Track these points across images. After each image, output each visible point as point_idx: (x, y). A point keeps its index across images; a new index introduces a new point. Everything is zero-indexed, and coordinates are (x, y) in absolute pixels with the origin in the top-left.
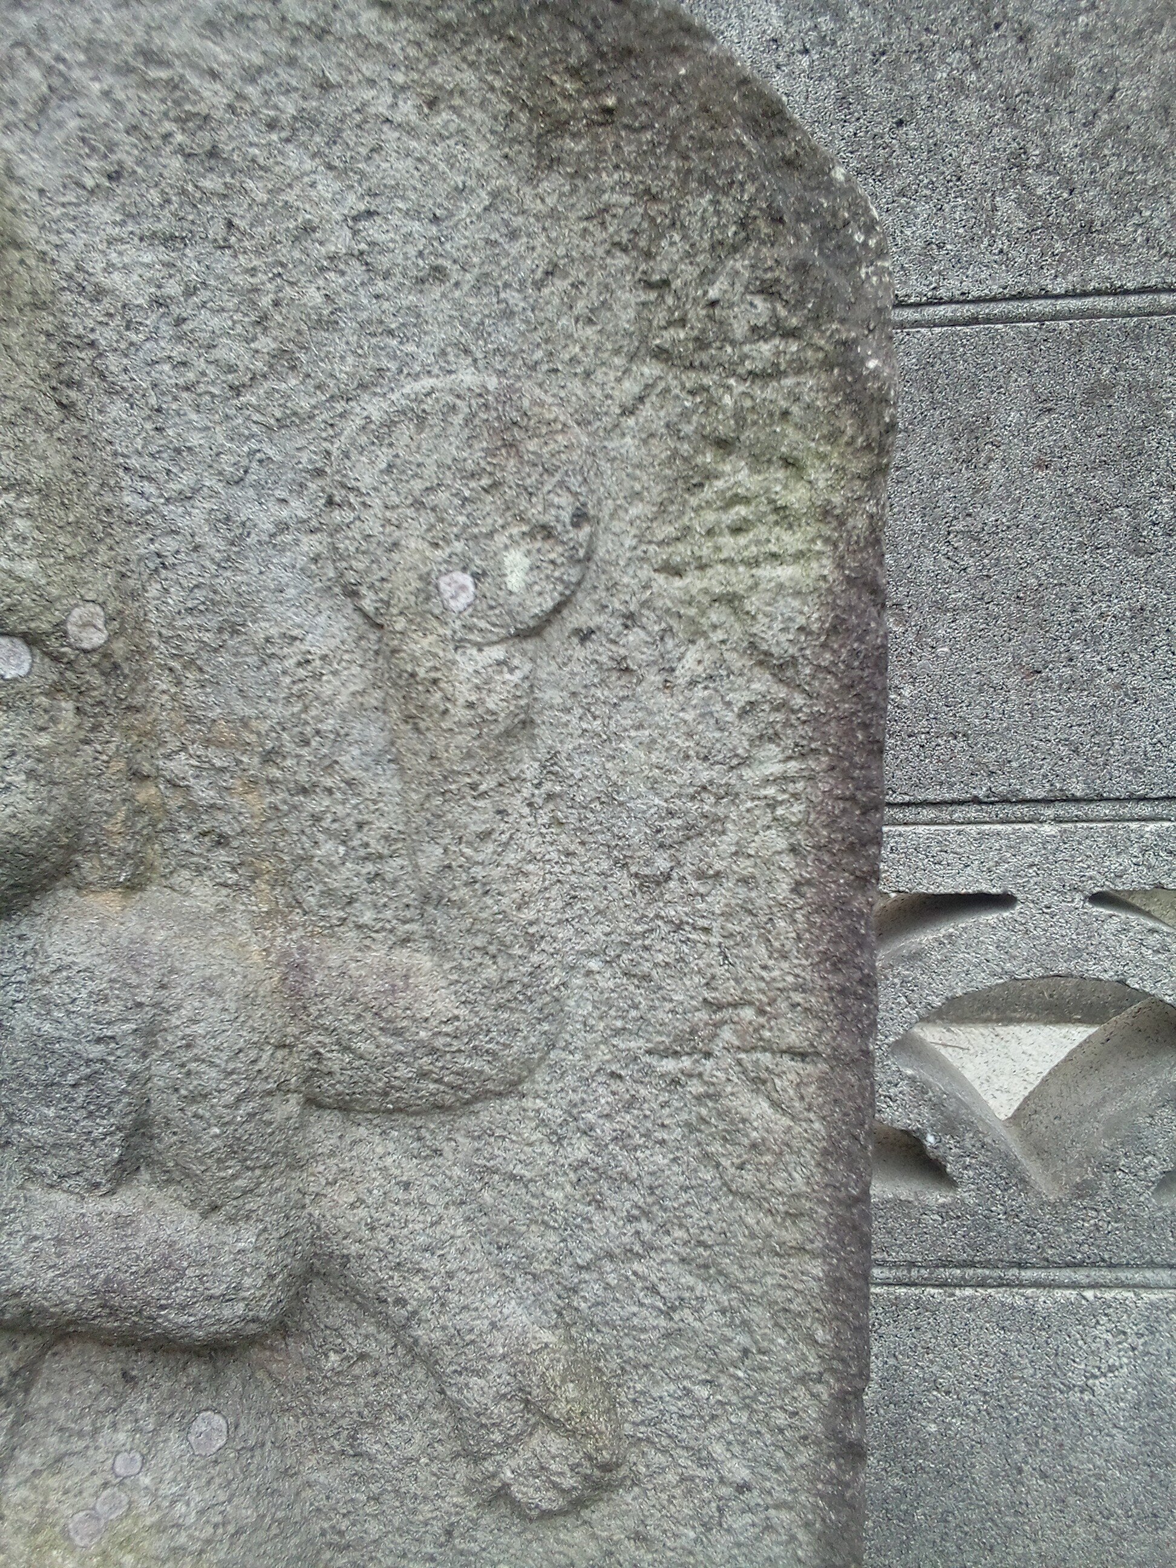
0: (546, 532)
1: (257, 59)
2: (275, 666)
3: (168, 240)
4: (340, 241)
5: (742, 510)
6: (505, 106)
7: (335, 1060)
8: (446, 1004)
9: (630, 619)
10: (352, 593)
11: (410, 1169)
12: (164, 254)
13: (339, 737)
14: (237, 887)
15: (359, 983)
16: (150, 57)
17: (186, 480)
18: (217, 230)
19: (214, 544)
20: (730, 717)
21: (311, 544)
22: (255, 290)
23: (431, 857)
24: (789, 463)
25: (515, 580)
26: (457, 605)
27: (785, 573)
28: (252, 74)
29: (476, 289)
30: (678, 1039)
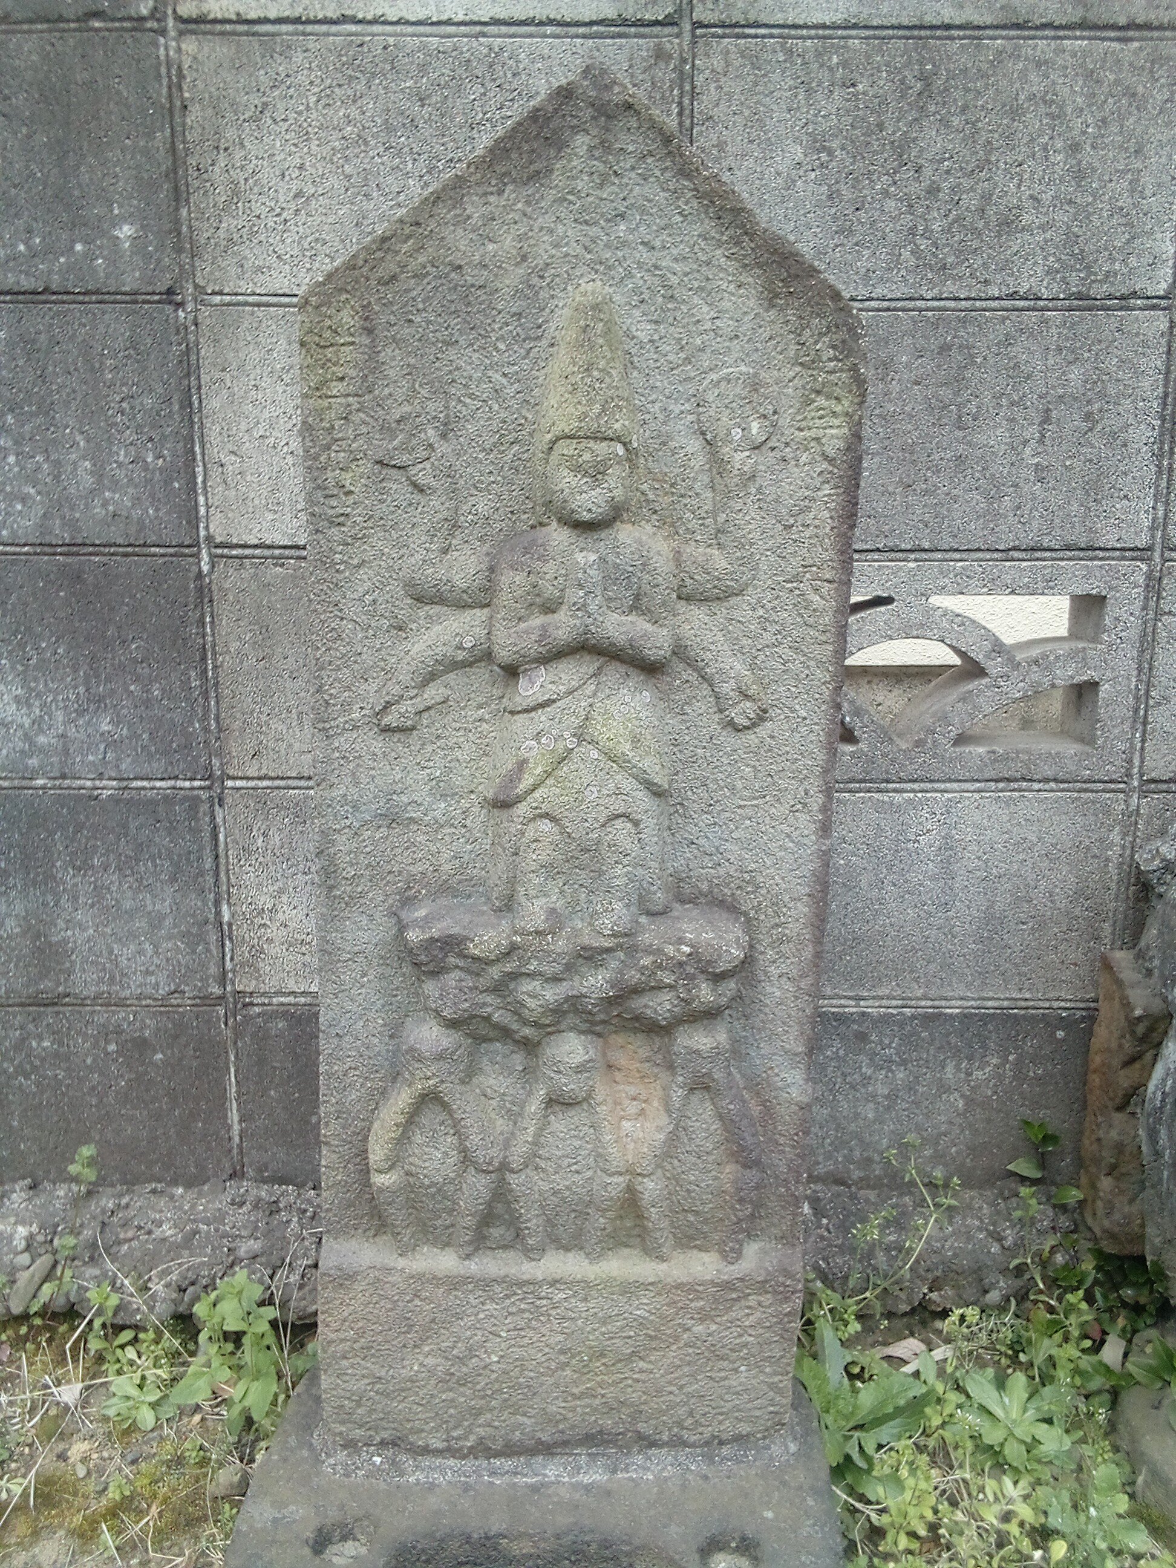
0: (765, 417)
1: (688, 270)
2: (677, 456)
3: (656, 322)
4: (708, 325)
5: (821, 412)
6: (761, 289)
7: (688, 581)
8: (724, 564)
9: (787, 444)
10: (703, 433)
11: (706, 619)
12: (654, 326)
13: (695, 479)
14: (659, 527)
15: (696, 558)
16: (656, 267)
17: (654, 396)
18: (671, 320)
19: (661, 417)
20: (815, 475)
21: (691, 418)
22: (681, 339)
23: (721, 518)
24: (837, 398)
25: (754, 431)
26: (736, 438)
27: (834, 431)
28: (686, 274)
29: (748, 342)
30: (793, 577)
